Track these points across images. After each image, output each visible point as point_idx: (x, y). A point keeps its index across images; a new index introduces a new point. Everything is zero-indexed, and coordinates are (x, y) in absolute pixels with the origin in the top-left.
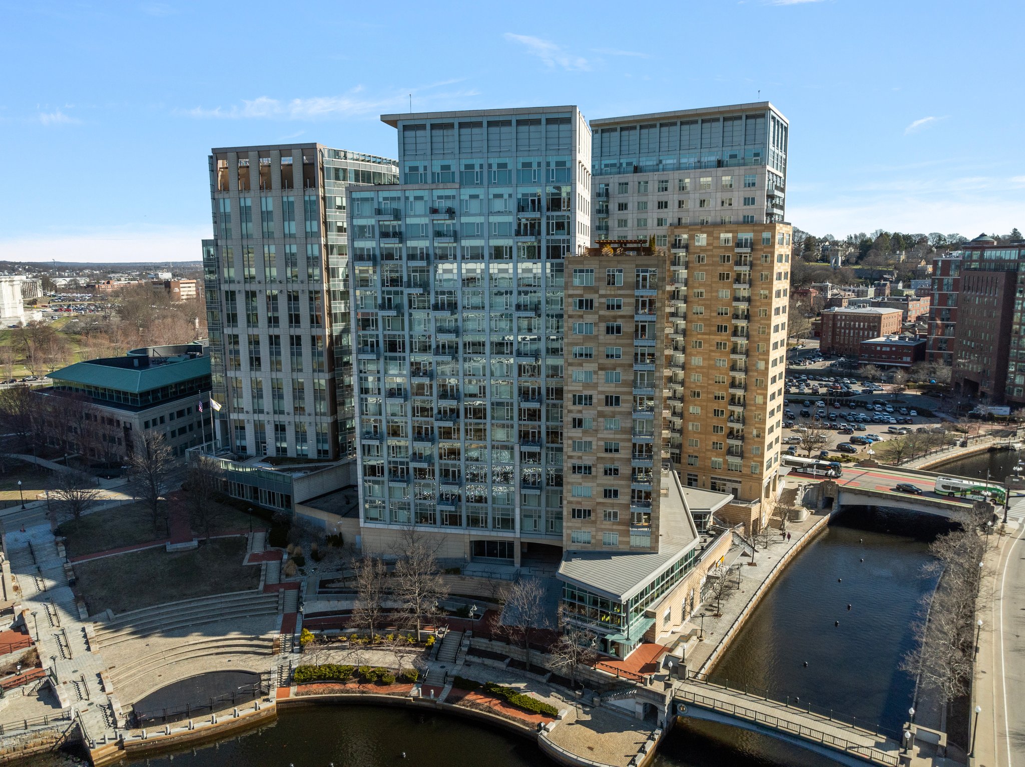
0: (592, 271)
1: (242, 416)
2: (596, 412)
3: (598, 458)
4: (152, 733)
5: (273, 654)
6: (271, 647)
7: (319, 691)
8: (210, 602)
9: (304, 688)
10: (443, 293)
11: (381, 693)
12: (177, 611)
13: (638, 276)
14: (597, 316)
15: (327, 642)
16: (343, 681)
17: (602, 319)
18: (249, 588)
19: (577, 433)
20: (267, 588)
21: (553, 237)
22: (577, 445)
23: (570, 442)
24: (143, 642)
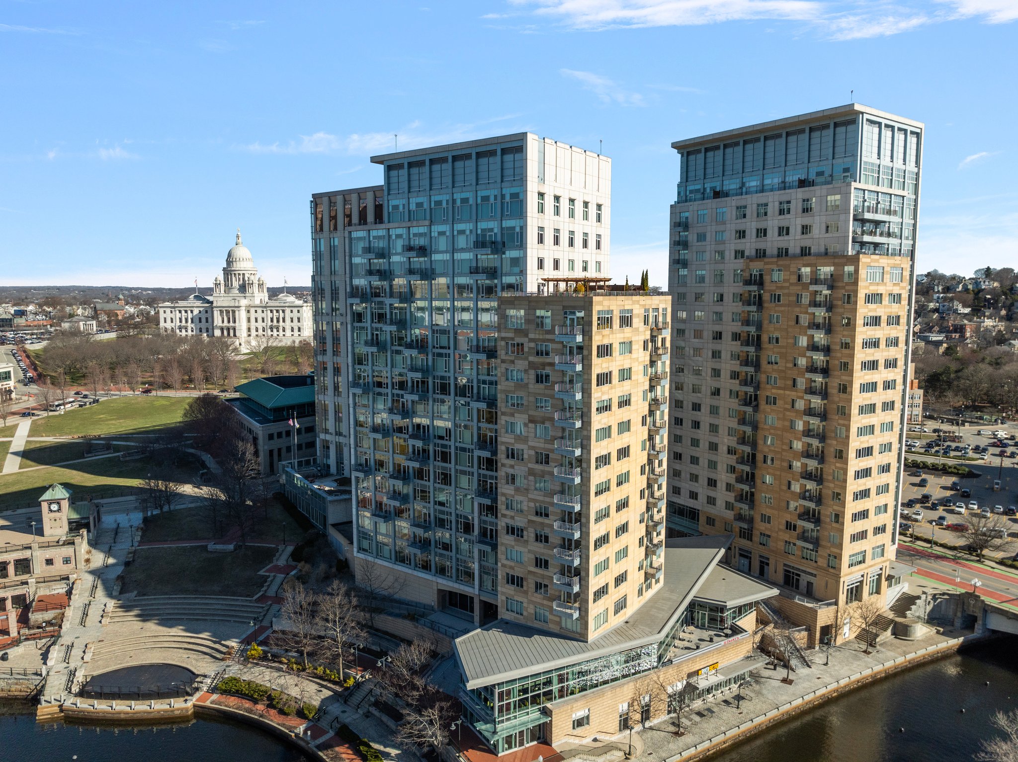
1: (328, 437)
2: (527, 469)
3: (530, 521)
4: (101, 706)
5: (223, 660)
6: (224, 653)
7: (232, 704)
8: (211, 602)
9: (223, 698)
11: (274, 720)
12: (182, 604)
13: (565, 319)
14: (526, 363)
15: (269, 660)
16: (255, 702)
17: (532, 365)
18: (248, 596)
19: (510, 490)
20: (262, 598)
22: (510, 504)
23: (503, 499)
24: (141, 624)
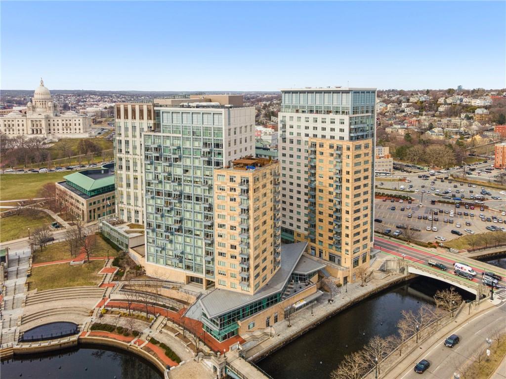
0: (224, 176)
1: (123, 206)
2: (227, 232)
3: (228, 251)
5: (89, 316)
6: (89, 313)
10: (176, 175)
13: (242, 180)
14: (226, 194)
17: (228, 195)
19: (220, 239)
20: (102, 285)
21: (217, 158)
22: (220, 244)
23: (216, 242)
